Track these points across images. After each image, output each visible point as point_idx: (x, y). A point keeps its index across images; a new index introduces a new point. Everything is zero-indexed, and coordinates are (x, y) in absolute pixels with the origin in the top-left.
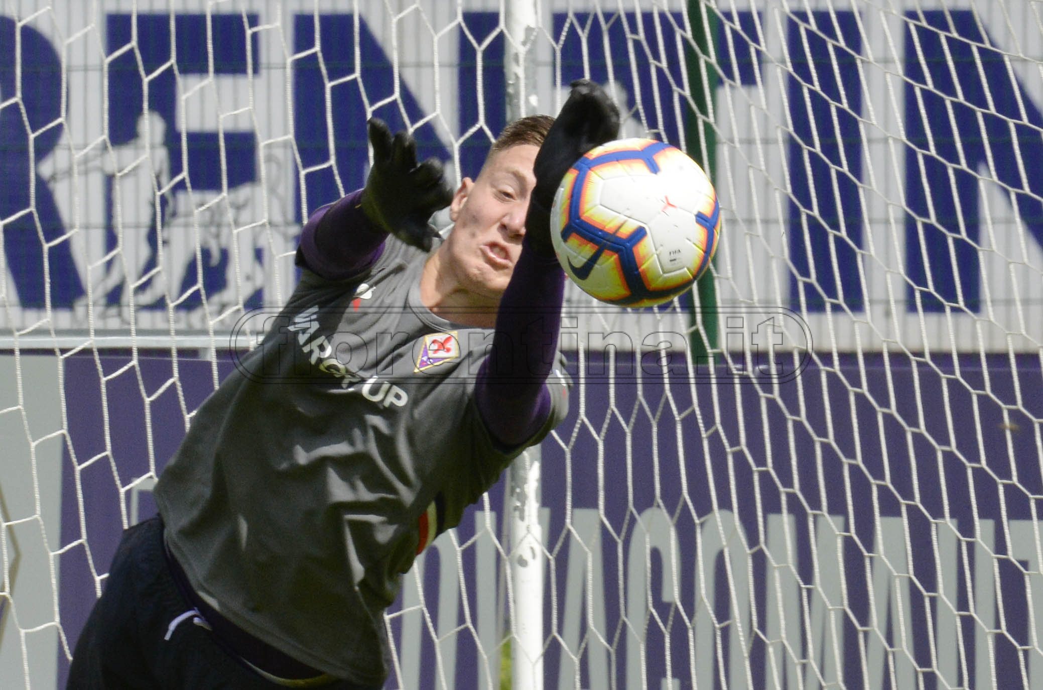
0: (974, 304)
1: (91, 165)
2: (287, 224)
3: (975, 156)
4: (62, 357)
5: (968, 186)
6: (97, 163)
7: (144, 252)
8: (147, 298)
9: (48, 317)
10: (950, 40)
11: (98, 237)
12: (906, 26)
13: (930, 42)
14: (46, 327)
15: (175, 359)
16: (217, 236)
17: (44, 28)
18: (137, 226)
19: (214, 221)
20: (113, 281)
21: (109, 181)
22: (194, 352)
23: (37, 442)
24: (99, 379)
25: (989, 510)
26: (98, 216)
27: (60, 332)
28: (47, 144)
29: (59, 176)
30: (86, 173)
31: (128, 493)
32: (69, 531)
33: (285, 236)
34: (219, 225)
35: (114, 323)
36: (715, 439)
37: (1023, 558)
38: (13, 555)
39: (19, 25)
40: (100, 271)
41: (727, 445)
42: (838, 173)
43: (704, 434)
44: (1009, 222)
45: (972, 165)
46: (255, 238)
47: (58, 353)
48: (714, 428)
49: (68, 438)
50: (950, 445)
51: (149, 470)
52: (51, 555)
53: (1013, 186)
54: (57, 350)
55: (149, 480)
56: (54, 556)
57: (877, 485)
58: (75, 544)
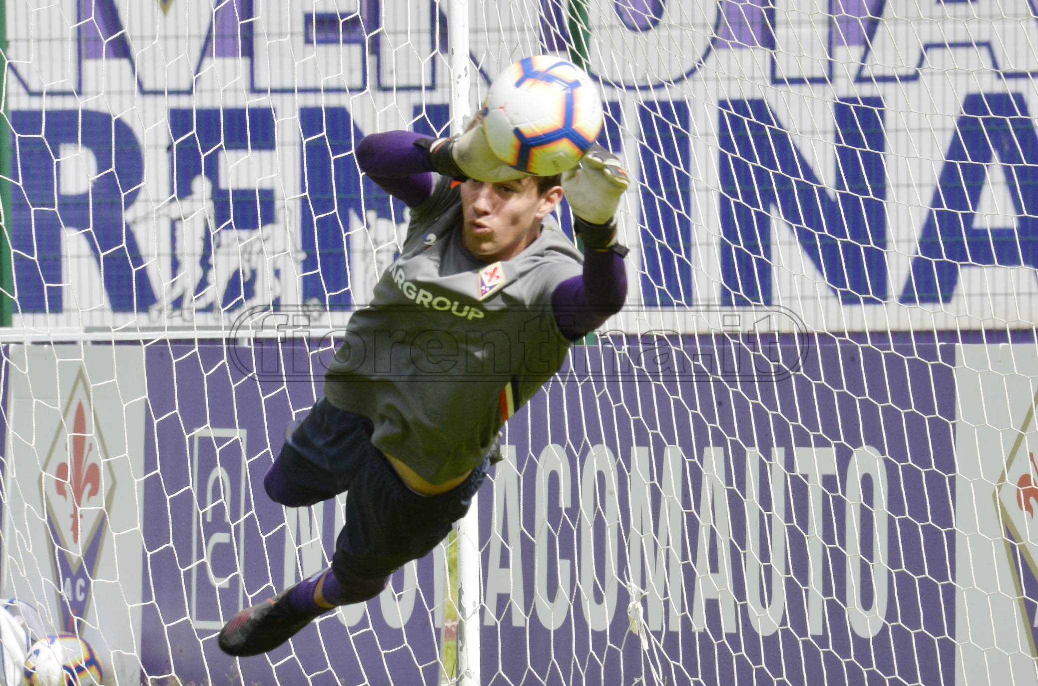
0: (768, 302)
1: (161, 212)
2: (297, 251)
3: (768, 198)
4: (144, 346)
5: (764, 222)
6: (164, 211)
7: (199, 272)
8: (202, 304)
9: (134, 319)
10: (750, 123)
11: (167, 262)
12: (721, 113)
13: (737, 124)
14: (133, 326)
15: (225, 346)
16: (249, 260)
17: (127, 120)
18: (194, 255)
19: (247, 252)
20: (176, 293)
21: (173, 225)
22: (235, 341)
23: (126, 405)
24: (172, 361)
25: (784, 441)
26: (166, 248)
27: (143, 329)
28: (131, 200)
29: (138, 220)
30: (158, 218)
31: (191, 439)
32: (149, 465)
33: (296, 261)
34: (250, 253)
35: (178, 322)
36: (603, 398)
37: (805, 473)
38: (111, 483)
39: (114, 119)
40: (169, 287)
41: (612, 402)
42: (679, 214)
43: (596, 396)
44: (790, 244)
45: (767, 208)
46: (275, 262)
47: (142, 343)
48: (604, 390)
49: (149, 401)
50: (757, 400)
51: (206, 423)
52: (136, 481)
53: (794, 222)
54: (141, 341)
55: (206, 430)
56: (139, 481)
57: (711, 427)
58: (153, 473)
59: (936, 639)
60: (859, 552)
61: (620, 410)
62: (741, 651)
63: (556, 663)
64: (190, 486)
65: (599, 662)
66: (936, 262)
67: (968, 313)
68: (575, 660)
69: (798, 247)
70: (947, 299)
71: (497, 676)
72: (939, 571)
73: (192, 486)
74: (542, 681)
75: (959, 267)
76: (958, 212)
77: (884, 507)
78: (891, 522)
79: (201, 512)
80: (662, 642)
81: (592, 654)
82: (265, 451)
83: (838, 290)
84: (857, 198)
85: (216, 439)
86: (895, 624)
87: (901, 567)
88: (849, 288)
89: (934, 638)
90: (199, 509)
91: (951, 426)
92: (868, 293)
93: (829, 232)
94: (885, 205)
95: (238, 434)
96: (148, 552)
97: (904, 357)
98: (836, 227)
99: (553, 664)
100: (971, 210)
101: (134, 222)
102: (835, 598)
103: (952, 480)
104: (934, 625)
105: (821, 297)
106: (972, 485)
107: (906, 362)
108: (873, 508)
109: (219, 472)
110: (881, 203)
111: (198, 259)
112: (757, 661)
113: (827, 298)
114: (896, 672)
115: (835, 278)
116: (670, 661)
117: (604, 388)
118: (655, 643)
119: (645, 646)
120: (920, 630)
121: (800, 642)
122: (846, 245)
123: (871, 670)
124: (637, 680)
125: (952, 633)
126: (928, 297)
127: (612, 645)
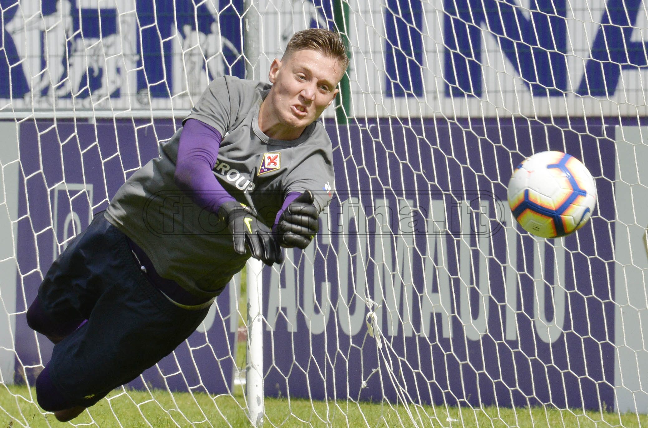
0: (479, 93)
1: (33, 26)
2: (133, 54)
3: (479, 18)
4: (18, 123)
5: (476, 33)
6: (35, 25)
7: (61, 69)
8: (62, 92)
9: (11, 103)
11: (37, 62)
14: (10, 107)
15: (75, 123)
16: (97, 61)
18: (56, 56)
19: (96, 54)
20: (44, 84)
21: (42, 34)
23: (5, 166)
24: (37, 134)
26: (37, 51)
27: (16, 110)
28: (10, 16)
29: (16, 31)
30: (31, 30)
31: (52, 192)
32: (22, 211)
33: (131, 61)
34: (98, 56)
35: (45, 105)
36: (350, 162)
40: (38, 79)
41: (356, 165)
42: (411, 28)
43: (344, 160)
44: (496, 51)
45: (478, 23)
46: (117, 62)
47: (16, 121)
48: (350, 156)
49: (21, 164)
50: (467, 164)
51: (62, 180)
52: (12, 222)
53: (498, 34)
54: (15, 119)
55: (62, 185)
56: (14, 222)
57: (431, 184)
58: (24, 217)
59: (599, 343)
60: (543, 277)
61: (362, 171)
62: (450, 351)
63: (314, 359)
64: (52, 227)
65: (345, 358)
66: (604, 63)
67: (626, 101)
68: (327, 356)
69: (502, 54)
70: (611, 93)
71: (272, 369)
72: (602, 292)
73: (53, 226)
74: (304, 372)
75: (621, 68)
76: (620, 27)
77: (562, 244)
78: (567, 255)
79: (59, 245)
80: (392, 343)
81: (339, 352)
82: (104, 200)
83: (530, 83)
84: (546, 16)
85: (70, 191)
86: (569, 331)
87: (574, 289)
88: (538, 82)
89: (598, 342)
90: (58, 243)
91: (613, 184)
92: (553, 86)
93: (524, 41)
94: (566, 21)
95: (85, 188)
96: (21, 275)
97: (579, 134)
98: (529, 38)
99: (312, 359)
100: (630, 25)
101: (14, 32)
102: (523, 312)
103: (613, 225)
104: (599, 332)
105: (518, 91)
106: (628, 229)
107: (580, 137)
108: (554, 245)
109: (73, 216)
110: (563, 20)
111: (60, 59)
112: (463, 358)
113: (523, 92)
114: (569, 368)
115: (528, 74)
116: (398, 357)
117: (350, 154)
118: (387, 344)
119: (379, 345)
120: (587, 336)
121: (497, 345)
122: (536, 51)
123: (550, 366)
124: (374, 371)
125: (612, 338)
126: (598, 92)
127: (354, 345)
